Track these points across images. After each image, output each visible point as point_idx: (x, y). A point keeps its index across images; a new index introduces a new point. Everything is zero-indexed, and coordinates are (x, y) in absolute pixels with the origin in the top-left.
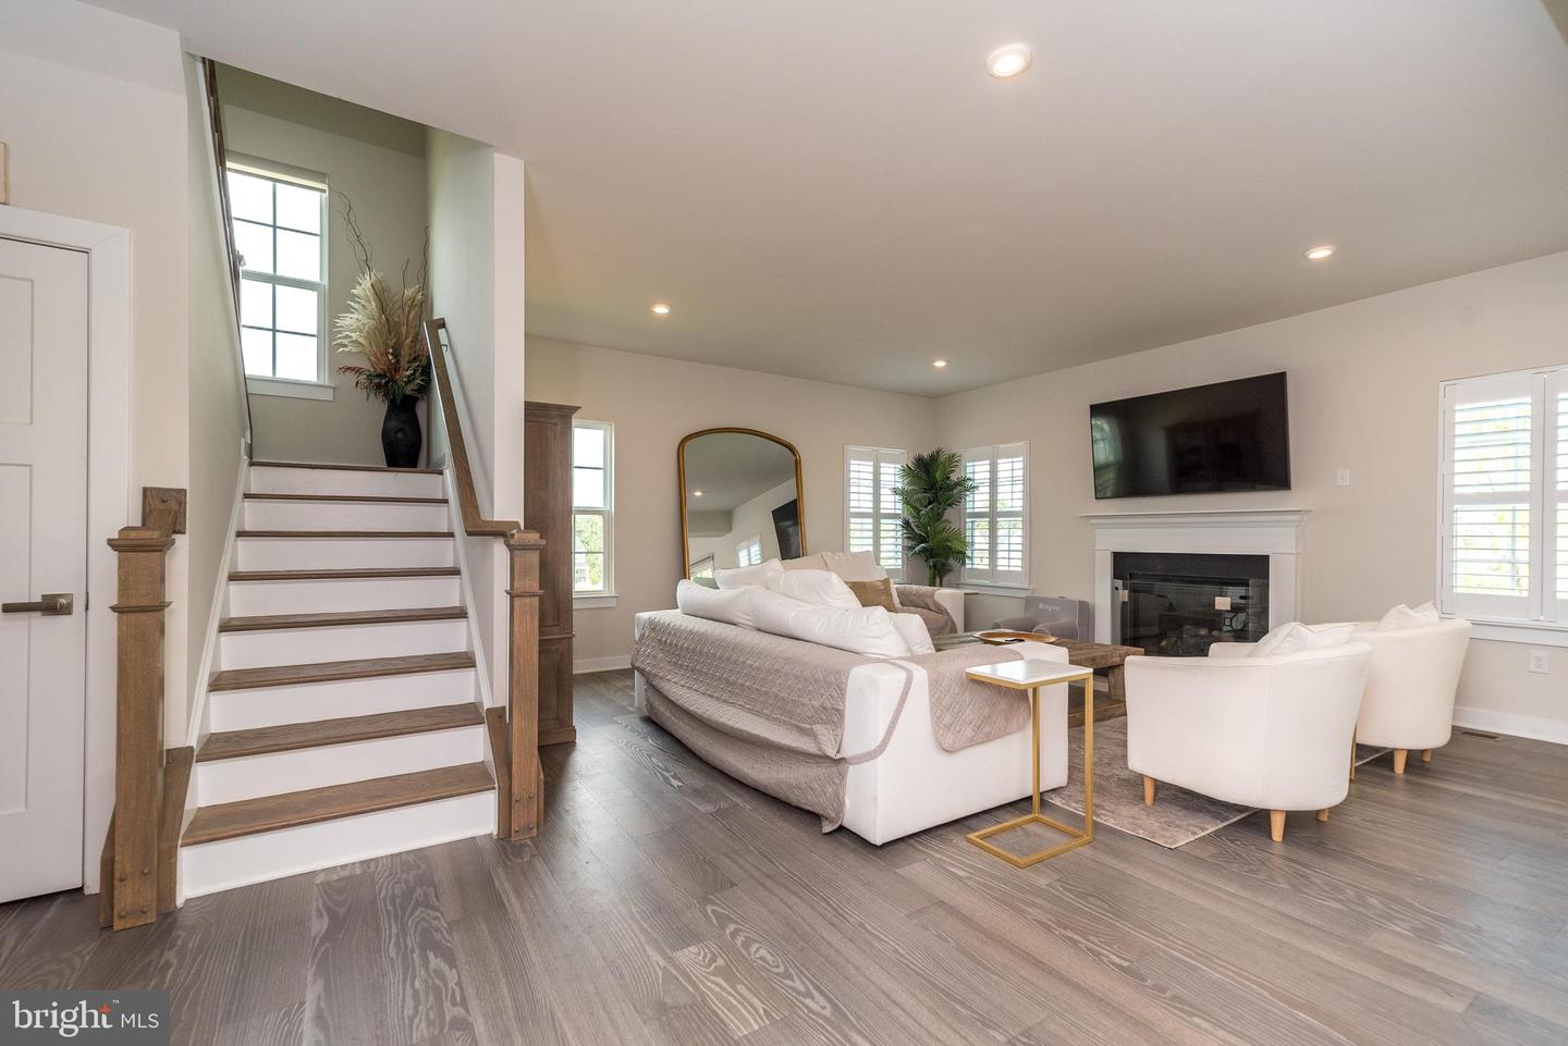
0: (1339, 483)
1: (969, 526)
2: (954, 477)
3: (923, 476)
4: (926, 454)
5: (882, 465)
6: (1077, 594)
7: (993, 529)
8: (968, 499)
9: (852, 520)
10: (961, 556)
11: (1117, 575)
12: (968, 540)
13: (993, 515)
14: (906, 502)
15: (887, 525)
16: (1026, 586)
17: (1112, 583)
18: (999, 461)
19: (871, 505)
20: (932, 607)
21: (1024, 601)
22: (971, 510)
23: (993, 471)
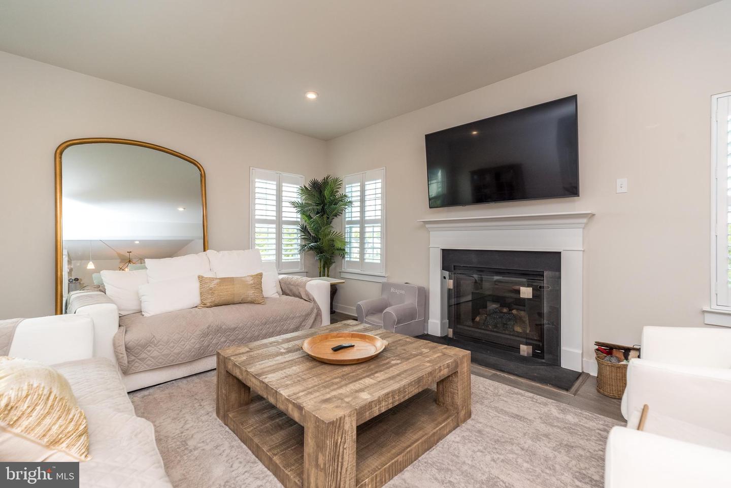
0: (619, 190)
1: (347, 230)
2: (338, 195)
3: (316, 194)
4: (320, 179)
5: (283, 184)
6: (417, 281)
7: (362, 233)
8: (347, 211)
9: (257, 225)
10: (342, 252)
11: (445, 267)
12: (347, 240)
13: (362, 223)
14: (303, 212)
15: (286, 228)
16: (383, 274)
17: (442, 274)
18: (366, 183)
19: (274, 214)
20: (304, 296)
21: (381, 284)
22: (350, 219)
23: (363, 191)
